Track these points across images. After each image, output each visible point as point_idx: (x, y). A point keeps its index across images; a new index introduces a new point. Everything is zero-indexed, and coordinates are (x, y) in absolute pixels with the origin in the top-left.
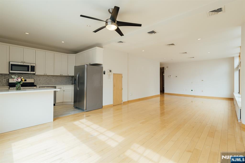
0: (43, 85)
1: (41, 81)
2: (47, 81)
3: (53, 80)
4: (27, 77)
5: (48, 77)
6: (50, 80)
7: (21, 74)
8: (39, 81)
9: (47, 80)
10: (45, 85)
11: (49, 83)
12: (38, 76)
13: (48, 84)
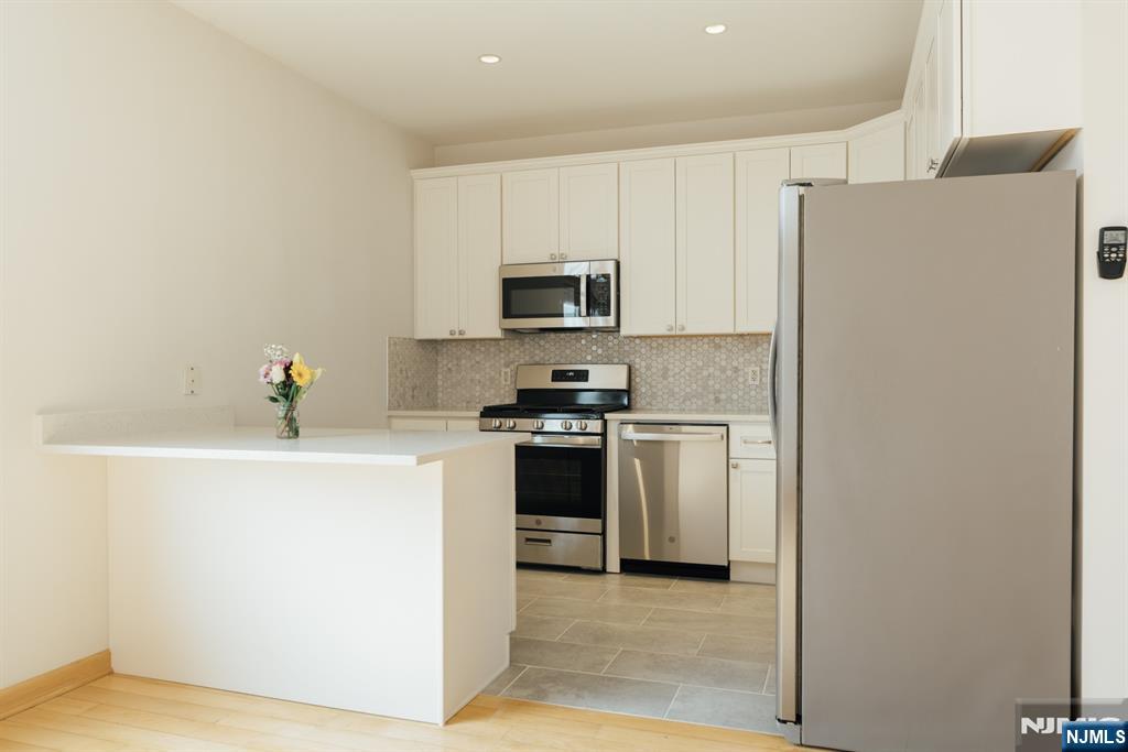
0: (682, 411)
1: (671, 379)
2: (711, 383)
3: (750, 369)
4: (600, 351)
5: (718, 347)
6: (729, 373)
7: (573, 335)
8: (665, 377)
9: (711, 370)
10: (698, 411)
11: (723, 396)
12: (654, 344)
13: (717, 400)
